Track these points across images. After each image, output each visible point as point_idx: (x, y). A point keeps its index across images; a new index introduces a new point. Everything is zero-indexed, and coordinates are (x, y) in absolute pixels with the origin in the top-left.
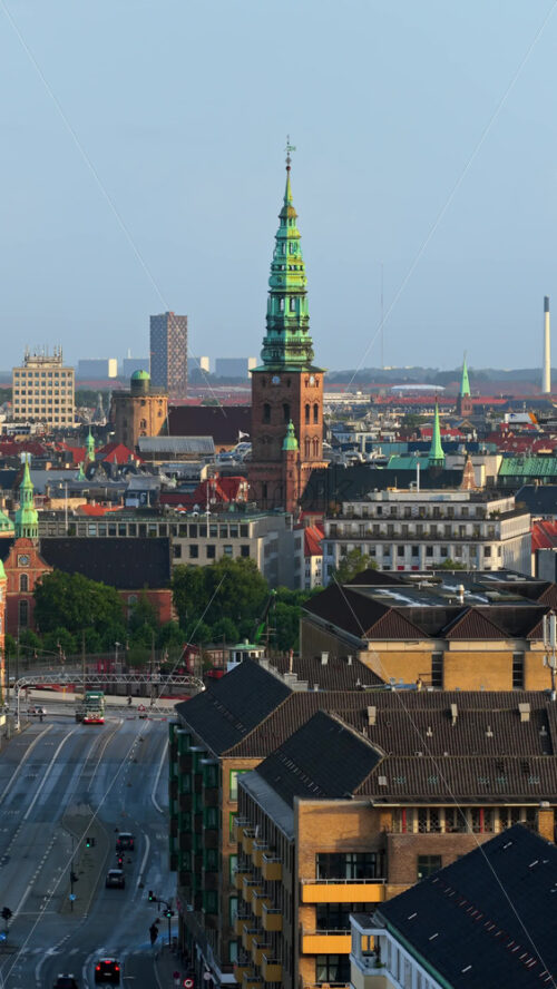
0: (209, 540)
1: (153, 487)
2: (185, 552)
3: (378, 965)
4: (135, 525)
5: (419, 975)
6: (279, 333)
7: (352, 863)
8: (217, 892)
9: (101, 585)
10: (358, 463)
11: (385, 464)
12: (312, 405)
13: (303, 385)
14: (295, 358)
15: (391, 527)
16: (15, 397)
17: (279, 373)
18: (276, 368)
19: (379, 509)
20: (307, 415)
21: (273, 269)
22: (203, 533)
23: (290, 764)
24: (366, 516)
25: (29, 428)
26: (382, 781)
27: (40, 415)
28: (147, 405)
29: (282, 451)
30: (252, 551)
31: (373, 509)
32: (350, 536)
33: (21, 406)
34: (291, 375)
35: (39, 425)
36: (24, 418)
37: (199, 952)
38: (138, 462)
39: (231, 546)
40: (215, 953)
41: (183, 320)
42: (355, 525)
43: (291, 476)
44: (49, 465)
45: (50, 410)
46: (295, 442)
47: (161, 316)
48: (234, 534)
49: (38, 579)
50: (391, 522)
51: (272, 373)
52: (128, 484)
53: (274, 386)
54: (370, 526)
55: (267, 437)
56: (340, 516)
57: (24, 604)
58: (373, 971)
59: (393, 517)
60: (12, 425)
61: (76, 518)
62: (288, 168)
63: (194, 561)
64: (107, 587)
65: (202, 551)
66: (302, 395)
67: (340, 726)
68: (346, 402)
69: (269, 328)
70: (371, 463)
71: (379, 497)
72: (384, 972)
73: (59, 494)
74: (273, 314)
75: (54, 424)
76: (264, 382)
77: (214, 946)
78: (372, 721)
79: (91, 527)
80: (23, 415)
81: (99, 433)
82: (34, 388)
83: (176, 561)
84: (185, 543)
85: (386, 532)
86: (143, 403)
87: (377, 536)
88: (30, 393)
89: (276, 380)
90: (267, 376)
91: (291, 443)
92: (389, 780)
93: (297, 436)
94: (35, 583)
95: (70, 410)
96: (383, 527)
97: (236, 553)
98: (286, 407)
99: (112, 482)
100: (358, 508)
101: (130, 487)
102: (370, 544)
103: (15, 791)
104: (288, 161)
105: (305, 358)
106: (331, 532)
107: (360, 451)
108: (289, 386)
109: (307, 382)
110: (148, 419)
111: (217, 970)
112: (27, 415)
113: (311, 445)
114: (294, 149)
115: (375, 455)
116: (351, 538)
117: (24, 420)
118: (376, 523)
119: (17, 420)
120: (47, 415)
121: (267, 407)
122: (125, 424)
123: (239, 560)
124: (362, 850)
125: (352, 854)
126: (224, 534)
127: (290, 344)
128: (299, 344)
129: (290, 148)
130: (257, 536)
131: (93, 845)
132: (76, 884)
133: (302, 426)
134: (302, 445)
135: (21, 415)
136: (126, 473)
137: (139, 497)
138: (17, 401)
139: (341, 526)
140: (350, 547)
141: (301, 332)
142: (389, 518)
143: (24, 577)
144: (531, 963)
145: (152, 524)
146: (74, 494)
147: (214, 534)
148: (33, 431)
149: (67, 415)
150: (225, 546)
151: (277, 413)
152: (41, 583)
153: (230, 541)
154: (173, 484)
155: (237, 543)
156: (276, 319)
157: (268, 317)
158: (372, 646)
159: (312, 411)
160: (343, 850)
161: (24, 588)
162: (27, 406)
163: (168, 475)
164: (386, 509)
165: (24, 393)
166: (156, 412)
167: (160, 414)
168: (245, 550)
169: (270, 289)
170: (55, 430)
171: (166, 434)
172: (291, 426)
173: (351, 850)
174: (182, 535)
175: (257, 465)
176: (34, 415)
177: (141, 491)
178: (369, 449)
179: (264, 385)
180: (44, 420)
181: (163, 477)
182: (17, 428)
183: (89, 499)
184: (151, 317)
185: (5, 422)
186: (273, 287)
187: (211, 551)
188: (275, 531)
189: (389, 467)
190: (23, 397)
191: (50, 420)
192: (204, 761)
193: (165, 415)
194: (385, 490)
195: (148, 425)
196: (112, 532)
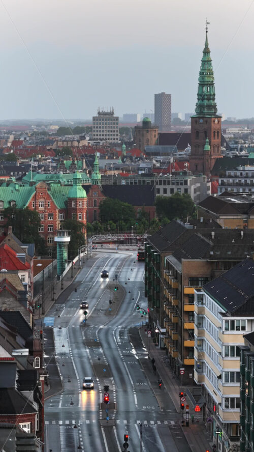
0: (171, 186)
1: (150, 166)
2: (162, 191)
3: (202, 304)
4: (141, 180)
5: (213, 303)
6: (203, 101)
7: (201, 281)
8: (160, 300)
9: (126, 204)
10: (236, 156)
11: (248, 156)
12: (216, 131)
13: (213, 123)
14: (210, 112)
15: (246, 181)
16: (94, 129)
17: (203, 118)
18: (201, 116)
19: (241, 174)
20: (214, 136)
21: (200, 74)
22: (169, 184)
23: (183, 251)
24: (236, 177)
25: (99, 143)
26: (212, 253)
27: (104, 137)
28: (150, 133)
29: (204, 151)
30: (189, 190)
31: (238, 173)
32: (229, 185)
33: (96, 133)
34: (208, 119)
35: (104, 141)
36: (97, 138)
37: (155, 324)
38: (145, 156)
39: (180, 189)
40: (159, 322)
41: (169, 96)
42: (231, 180)
43: (207, 161)
44: (107, 157)
45: (109, 135)
46: (209, 147)
47: (159, 94)
48: (181, 184)
49: (101, 201)
50: (246, 179)
51: (199, 118)
52: (140, 165)
53: (201, 123)
54: (237, 181)
55: (198, 145)
56: (225, 176)
57: (95, 212)
58: (200, 306)
59: (247, 177)
60: (92, 142)
61: (117, 178)
62: (207, 32)
63: (165, 195)
64: (129, 205)
65: (169, 191)
66: (212, 127)
67: (200, 237)
68: (240, 132)
69: (198, 99)
70: (242, 156)
71: (241, 168)
72: (204, 306)
73: (110, 169)
74: (200, 93)
75: (110, 141)
76: (196, 122)
77: (159, 321)
78: (213, 238)
79: (123, 181)
80: (97, 137)
81: (129, 144)
82: (102, 125)
83: (157, 195)
84: (161, 187)
85: (244, 183)
86: (148, 131)
87: (240, 184)
88: (100, 128)
89: (201, 121)
90: (198, 119)
91: (208, 147)
92: (214, 253)
93: (210, 145)
94: (100, 204)
95: (117, 135)
96: (243, 181)
97: (182, 192)
98: (206, 132)
99: (133, 164)
100: (232, 173)
101: (141, 166)
102: (237, 188)
103: (90, 276)
104: (207, 28)
105: (213, 111)
106: (221, 183)
107: (237, 151)
108: (207, 123)
109: (214, 122)
110: (149, 138)
111: (160, 328)
112: (99, 137)
113: (216, 148)
114: (209, 23)
115: (243, 153)
116: (229, 186)
117: (97, 139)
118: (240, 179)
119: (94, 139)
120: (107, 137)
121: (197, 133)
122: (140, 141)
123: (183, 194)
124: (204, 276)
125: (201, 278)
126: (177, 184)
127: (207, 106)
128: (211, 106)
129: (208, 23)
130: (191, 184)
131: (117, 290)
132: (111, 304)
133: (212, 140)
134: (212, 148)
135: (96, 137)
136: (139, 160)
137: (144, 170)
138: (94, 131)
139: (225, 180)
140: (229, 189)
141: (212, 101)
142: (245, 177)
143: (95, 201)
144: (243, 294)
145: (148, 180)
146: (117, 169)
147: (173, 184)
148: (101, 144)
149: (116, 137)
150: (178, 189)
151: (202, 135)
152: (102, 203)
153: (180, 186)
154: (158, 165)
155: (183, 188)
156: (201, 95)
157: (198, 95)
158: (221, 217)
159: (216, 134)
160: (198, 276)
161: (95, 206)
162: (99, 133)
163: (157, 161)
164: (244, 173)
165: (97, 127)
166: (154, 135)
167: (155, 136)
168: (186, 190)
169: (199, 82)
170: (111, 144)
171: (157, 145)
172: (207, 140)
173: (201, 276)
174: (161, 184)
175: (194, 157)
176: (102, 137)
177: (145, 168)
178: (241, 150)
179: (196, 123)
180: (106, 139)
181: (154, 162)
182: (94, 143)
183: (123, 171)
184: (155, 95)
185: (89, 140)
186: (200, 82)
187: (172, 190)
188: (198, 183)
189: (249, 157)
190: (97, 129)
191: (109, 139)
192: (155, 254)
193: (157, 137)
194: (244, 166)
195: (150, 140)
196: (132, 183)
